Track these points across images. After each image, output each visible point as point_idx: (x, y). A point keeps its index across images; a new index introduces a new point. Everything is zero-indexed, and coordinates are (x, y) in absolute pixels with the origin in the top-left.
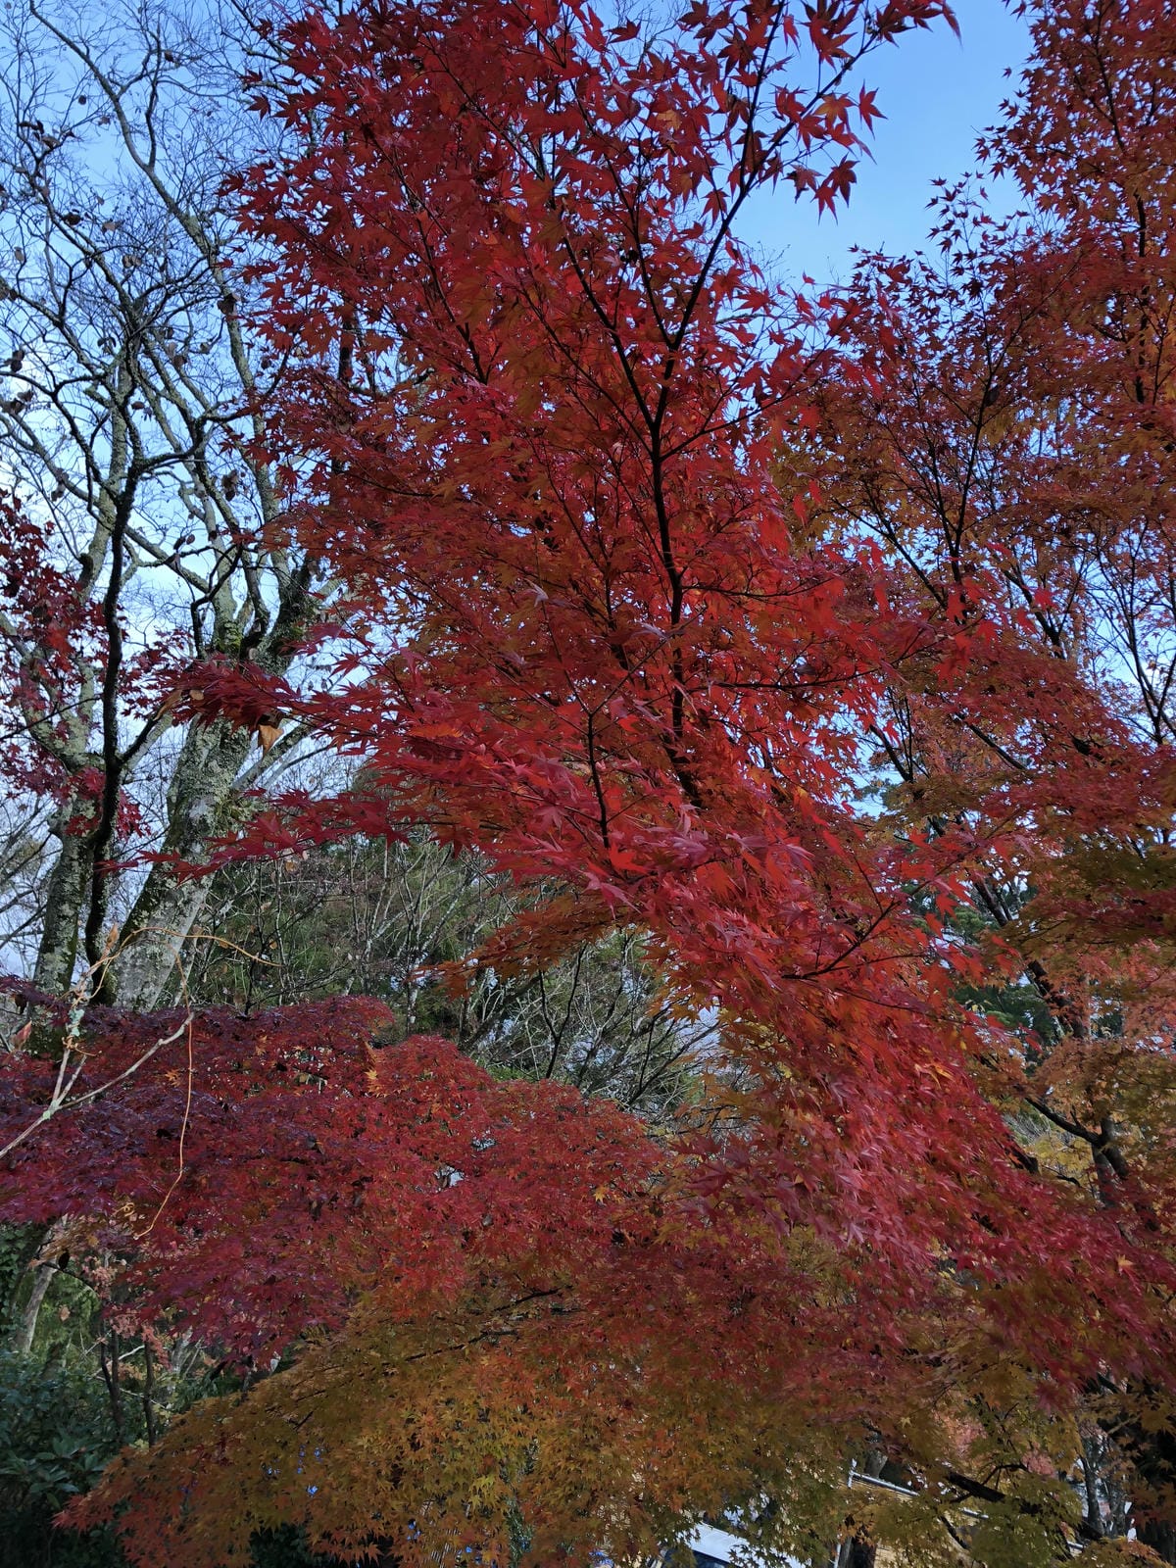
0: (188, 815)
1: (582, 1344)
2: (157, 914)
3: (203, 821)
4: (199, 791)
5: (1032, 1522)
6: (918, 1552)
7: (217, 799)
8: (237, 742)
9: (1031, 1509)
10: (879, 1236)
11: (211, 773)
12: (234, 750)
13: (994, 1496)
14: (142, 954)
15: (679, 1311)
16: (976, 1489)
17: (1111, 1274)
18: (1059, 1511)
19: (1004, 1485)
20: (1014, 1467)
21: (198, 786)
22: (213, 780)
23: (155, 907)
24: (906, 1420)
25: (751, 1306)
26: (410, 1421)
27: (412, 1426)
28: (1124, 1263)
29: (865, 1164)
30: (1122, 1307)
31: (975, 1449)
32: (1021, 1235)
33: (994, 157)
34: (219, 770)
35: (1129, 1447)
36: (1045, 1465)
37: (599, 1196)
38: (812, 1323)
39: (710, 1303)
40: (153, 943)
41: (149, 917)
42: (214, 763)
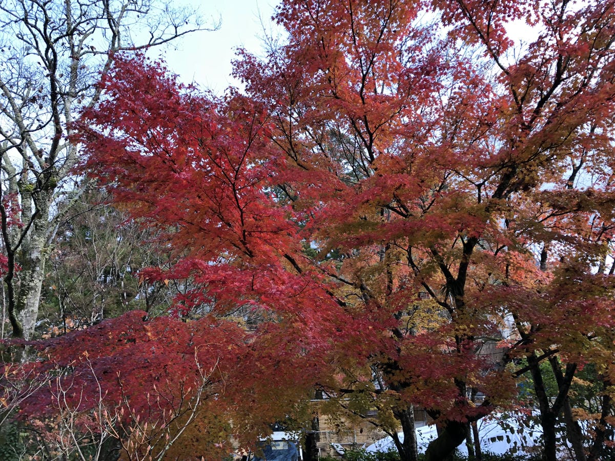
0: (30, 258)
1: (236, 390)
2: (29, 296)
3: (37, 258)
4: (33, 248)
5: (363, 395)
6: (334, 414)
7: (40, 249)
8: (42, 226)
9: (361, 391)
10: (319, 345)
11: (35, 240)
12: (42, 230)
13: (352, 391)
14: (28, 312)
15: (260, 372)
16: (346, 391)
17: (368, 331)
18: (369, 389)
19: (353, 388)
20: (355, 382)
21: (31, 246)
22: (37, 243)
23: (28, 294)
24: (328, 380)
25: (280, 365)
26: (196, 426)
27: (197, 427)
28: (370, 327)
29: (311, 329)
30: (372, 338)
31: (344, 380)
32: (346, 329)
33: (276, 20)
34: (38, 238)
35: (381, 368)
36: (363, 378)
37: (230, 348)
38: (297, 363)
39: (268, 367)
40: (31, 307)
41: (26, 298)
42: (35, 236)
